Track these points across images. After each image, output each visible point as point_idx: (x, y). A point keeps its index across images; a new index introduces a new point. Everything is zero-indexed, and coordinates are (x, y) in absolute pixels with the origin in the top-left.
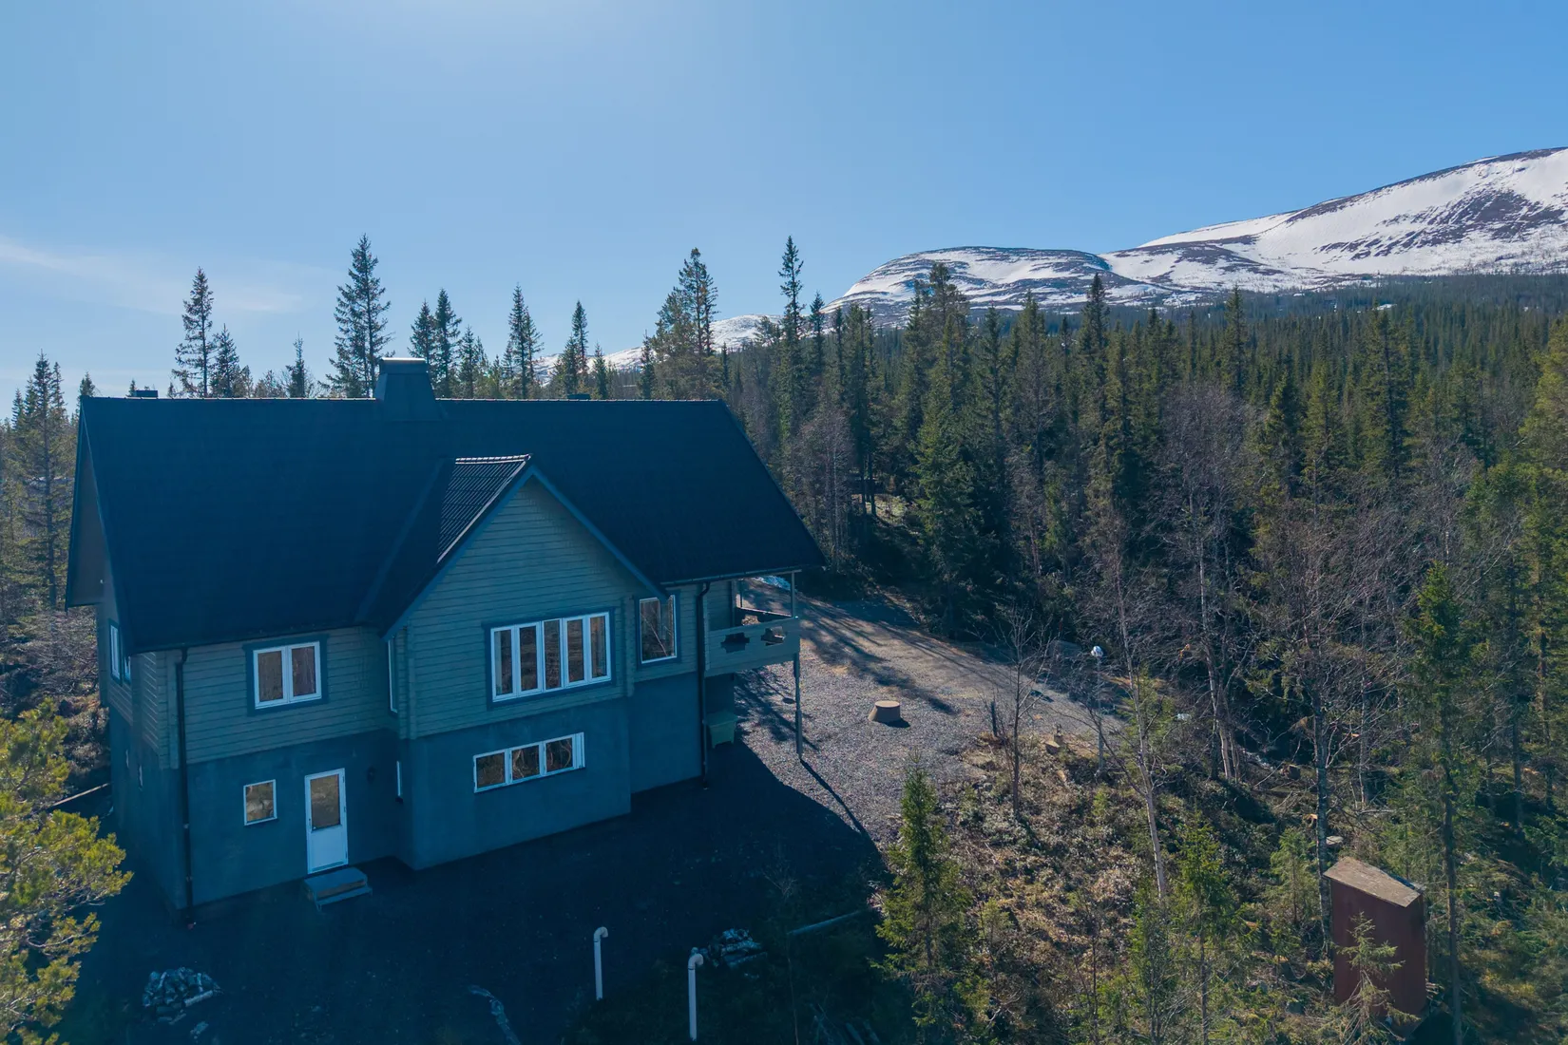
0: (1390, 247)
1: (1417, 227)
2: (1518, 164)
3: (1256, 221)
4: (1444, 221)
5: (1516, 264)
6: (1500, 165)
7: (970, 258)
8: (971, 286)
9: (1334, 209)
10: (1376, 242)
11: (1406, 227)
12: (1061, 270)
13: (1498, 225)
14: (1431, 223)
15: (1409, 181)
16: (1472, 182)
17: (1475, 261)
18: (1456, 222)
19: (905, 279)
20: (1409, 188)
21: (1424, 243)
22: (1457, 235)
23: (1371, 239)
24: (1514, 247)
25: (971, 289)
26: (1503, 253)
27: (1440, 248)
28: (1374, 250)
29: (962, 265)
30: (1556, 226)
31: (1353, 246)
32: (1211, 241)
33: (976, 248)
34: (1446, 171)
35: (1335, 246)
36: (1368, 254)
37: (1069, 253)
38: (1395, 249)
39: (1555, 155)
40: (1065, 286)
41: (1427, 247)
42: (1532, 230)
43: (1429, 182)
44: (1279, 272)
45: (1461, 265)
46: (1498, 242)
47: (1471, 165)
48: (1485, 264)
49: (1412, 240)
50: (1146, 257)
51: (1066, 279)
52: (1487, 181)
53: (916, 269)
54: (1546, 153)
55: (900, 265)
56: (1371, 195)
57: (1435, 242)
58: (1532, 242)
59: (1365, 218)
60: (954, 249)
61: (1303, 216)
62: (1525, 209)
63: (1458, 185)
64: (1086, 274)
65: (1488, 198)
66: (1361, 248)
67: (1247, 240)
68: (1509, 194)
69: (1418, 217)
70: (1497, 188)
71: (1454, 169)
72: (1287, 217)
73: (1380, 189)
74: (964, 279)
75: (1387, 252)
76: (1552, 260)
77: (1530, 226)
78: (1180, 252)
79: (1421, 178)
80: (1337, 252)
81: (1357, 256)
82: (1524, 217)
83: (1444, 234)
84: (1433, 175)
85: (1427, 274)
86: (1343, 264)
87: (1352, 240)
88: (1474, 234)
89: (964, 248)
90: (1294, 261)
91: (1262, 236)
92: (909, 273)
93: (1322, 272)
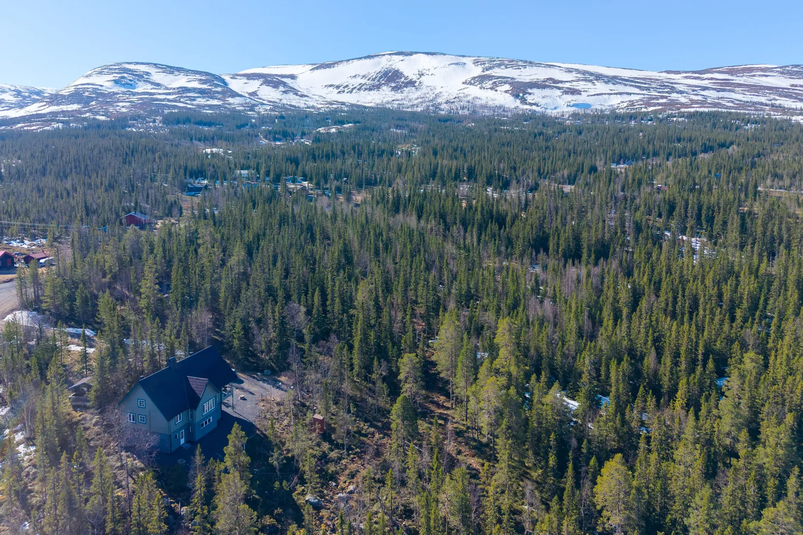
0: (353, 89)
1: (363, 81)
2: (401, 57)
3: (297, 66)
4: (373, 80)
5: (399, 104)
6: (395, 57)
7: (152, 70)
8: (153, 86)
9: (330, 67)
10: (347, 86)
11: (359, 81)
12: (203, 84)
13: (393, 85)
14: (368, 80)
15: (361, 58)
16: (385, 63)
17: (385, 100)
18: (379, 81)
19: (113, 78)
20: (361, 61)
21: (366, 89)
22: (378, 87)
23: (345, 85)
24: (399, 96)
25: (153, 89)
26: (394, 98)
27: (372, 92)
28: (346, 90)
29: (148, 74)
30: (413, 88)
31: (338, 87)
32: (277, 75)
33: (155, 64)
34: (375, 56)
35: (331, 86)
36: (344, 91)
37: (207, 74)
38: (354, 91)
39: (414, 56)
40: (205, 93)
41: (366, 92)
42: (405, 89)
43: (368, 60)
44: (307, 96)
45: (379, 102)
46: (393, 92)
47: (384, 55)
48: (388, 103)
49: (361, 87)
50: (245, 80)
51: (206, 89)
52: (390, 63)
53: (120, 73)
54: (411, 54)
55: (110, 69)
56: (345, 63)
57: (370, 89)
58: (405, 94)
59: (344, 73)
60: (142, 64)
61: (317, 68)
62: (403, 79)
63: (379, 63)
64: (216, 87)
65: (390, 71)
66: (341, 88)
67: (293, 77)
68: (398, 71)
69: (364, 76)
70: (393, 67)
71: (378, 56)
72: (311, 67)
73: (349, 60)
74: (149, 82)
75: (351, 92)
76: (411, 104)
77: (404, 87)
78: (262, 80)
79: (365, 58)
80: (331, 89)
81: (339, 92)
82: (403, 82)
83: (373, 86)
84: (369, 57)
85: (367, 105)
86: (333, 95)
87: (337, 84)
88: (384, 88)
89: (148, 64)
90: (313, 91)
91: (300, 76)
92: (115, 75)
93: (325, 98)
